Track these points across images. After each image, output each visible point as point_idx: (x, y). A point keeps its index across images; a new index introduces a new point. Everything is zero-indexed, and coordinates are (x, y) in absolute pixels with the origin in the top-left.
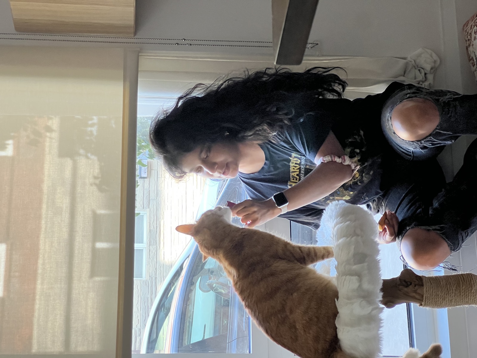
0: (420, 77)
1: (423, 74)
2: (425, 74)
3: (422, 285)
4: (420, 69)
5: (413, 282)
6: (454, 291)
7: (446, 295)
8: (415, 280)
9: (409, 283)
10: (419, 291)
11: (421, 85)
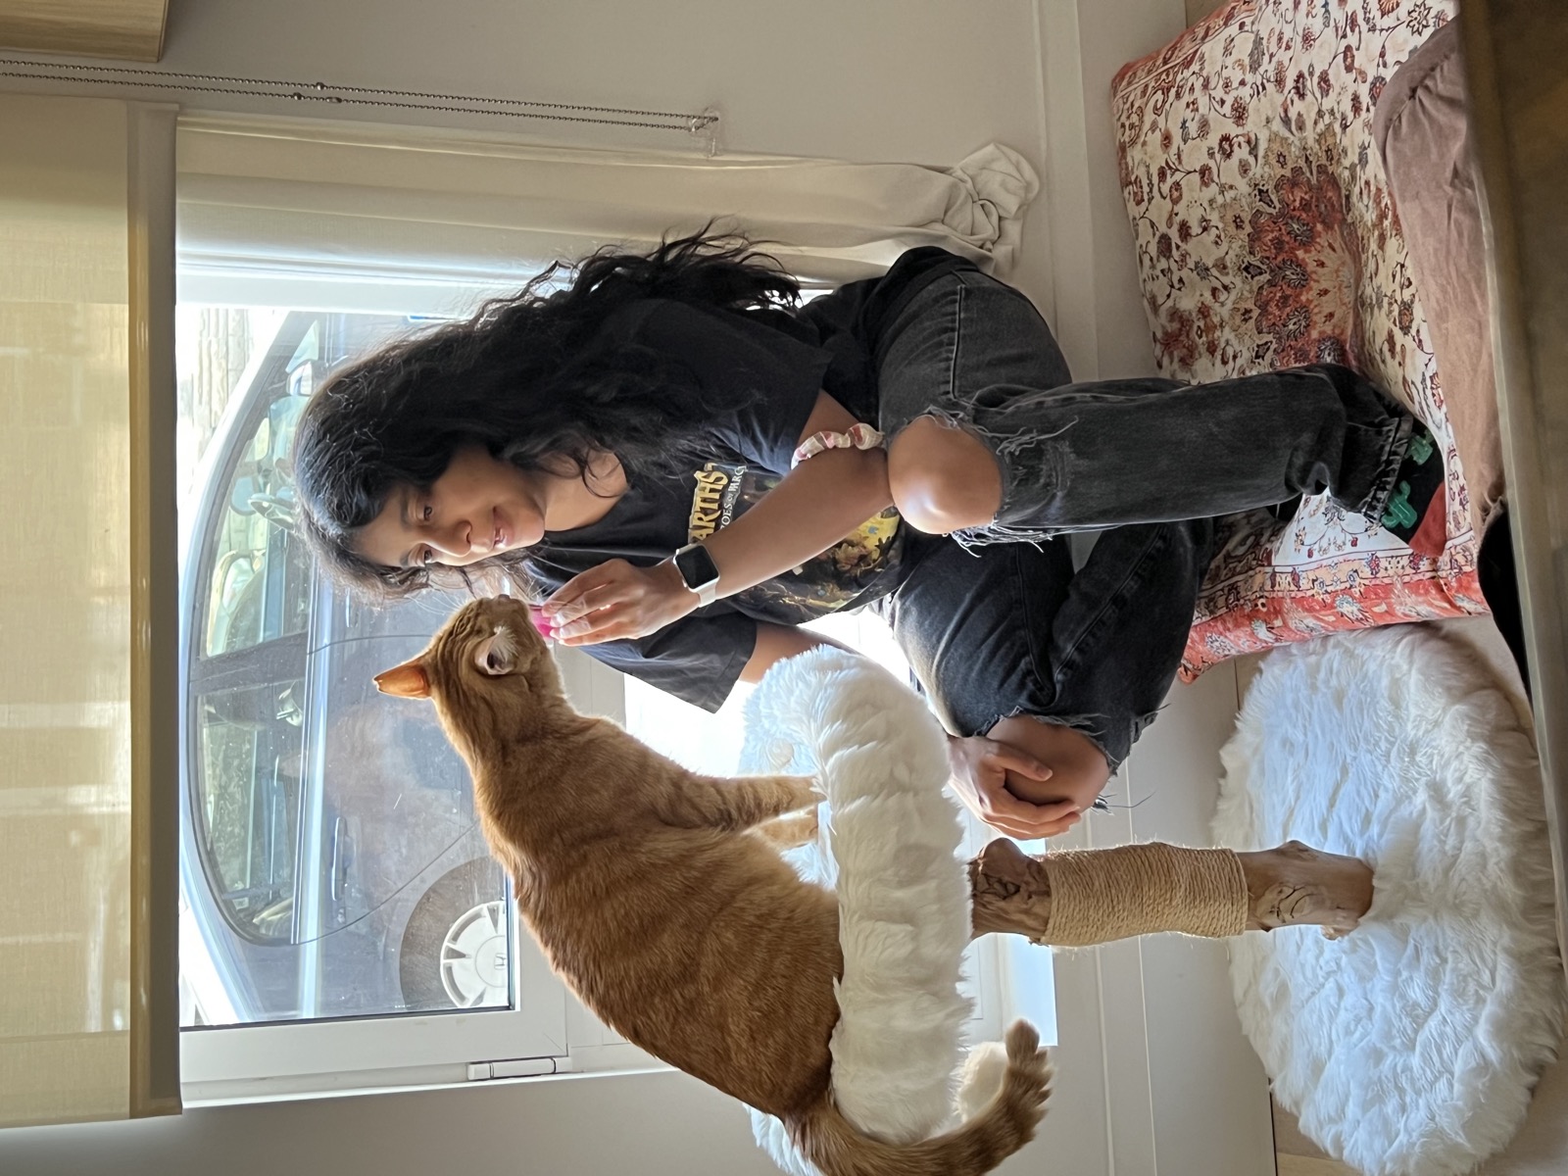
0: (988, 231)
1: (995, 219)
2: (1000, 218)
3: (1047, 893)
4: (985, 203)
5: (1023, 886)
6: (1127, 904)
7: (1108, 916)
8: (1028, 878)
9: (1012, 888)
10: (1038, 909)
11: (990, 251)
